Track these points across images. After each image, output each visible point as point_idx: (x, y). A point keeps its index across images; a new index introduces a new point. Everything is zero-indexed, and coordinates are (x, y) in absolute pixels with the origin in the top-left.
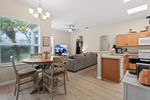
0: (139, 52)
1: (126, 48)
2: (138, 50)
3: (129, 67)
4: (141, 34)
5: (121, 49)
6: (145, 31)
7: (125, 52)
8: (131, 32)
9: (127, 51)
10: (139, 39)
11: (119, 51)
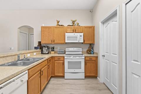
0: (66, 51)
1: (52, 46)
2: (65, 49)
3: (54, 74)
4: (68, 29)
5: (48, 47)
6: (71, 26)
7: (52, 52)
8: (58, 25)
9: (53, 50)
10: (66, 34)
11: (45, 50)
